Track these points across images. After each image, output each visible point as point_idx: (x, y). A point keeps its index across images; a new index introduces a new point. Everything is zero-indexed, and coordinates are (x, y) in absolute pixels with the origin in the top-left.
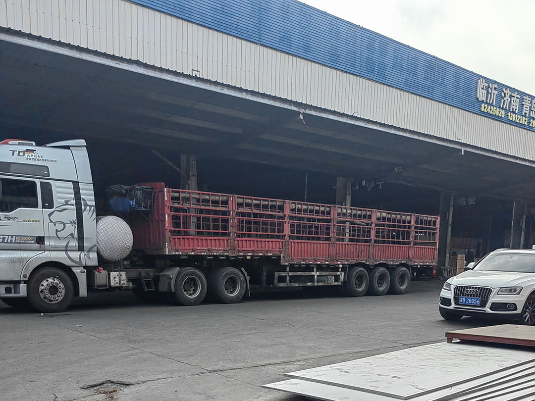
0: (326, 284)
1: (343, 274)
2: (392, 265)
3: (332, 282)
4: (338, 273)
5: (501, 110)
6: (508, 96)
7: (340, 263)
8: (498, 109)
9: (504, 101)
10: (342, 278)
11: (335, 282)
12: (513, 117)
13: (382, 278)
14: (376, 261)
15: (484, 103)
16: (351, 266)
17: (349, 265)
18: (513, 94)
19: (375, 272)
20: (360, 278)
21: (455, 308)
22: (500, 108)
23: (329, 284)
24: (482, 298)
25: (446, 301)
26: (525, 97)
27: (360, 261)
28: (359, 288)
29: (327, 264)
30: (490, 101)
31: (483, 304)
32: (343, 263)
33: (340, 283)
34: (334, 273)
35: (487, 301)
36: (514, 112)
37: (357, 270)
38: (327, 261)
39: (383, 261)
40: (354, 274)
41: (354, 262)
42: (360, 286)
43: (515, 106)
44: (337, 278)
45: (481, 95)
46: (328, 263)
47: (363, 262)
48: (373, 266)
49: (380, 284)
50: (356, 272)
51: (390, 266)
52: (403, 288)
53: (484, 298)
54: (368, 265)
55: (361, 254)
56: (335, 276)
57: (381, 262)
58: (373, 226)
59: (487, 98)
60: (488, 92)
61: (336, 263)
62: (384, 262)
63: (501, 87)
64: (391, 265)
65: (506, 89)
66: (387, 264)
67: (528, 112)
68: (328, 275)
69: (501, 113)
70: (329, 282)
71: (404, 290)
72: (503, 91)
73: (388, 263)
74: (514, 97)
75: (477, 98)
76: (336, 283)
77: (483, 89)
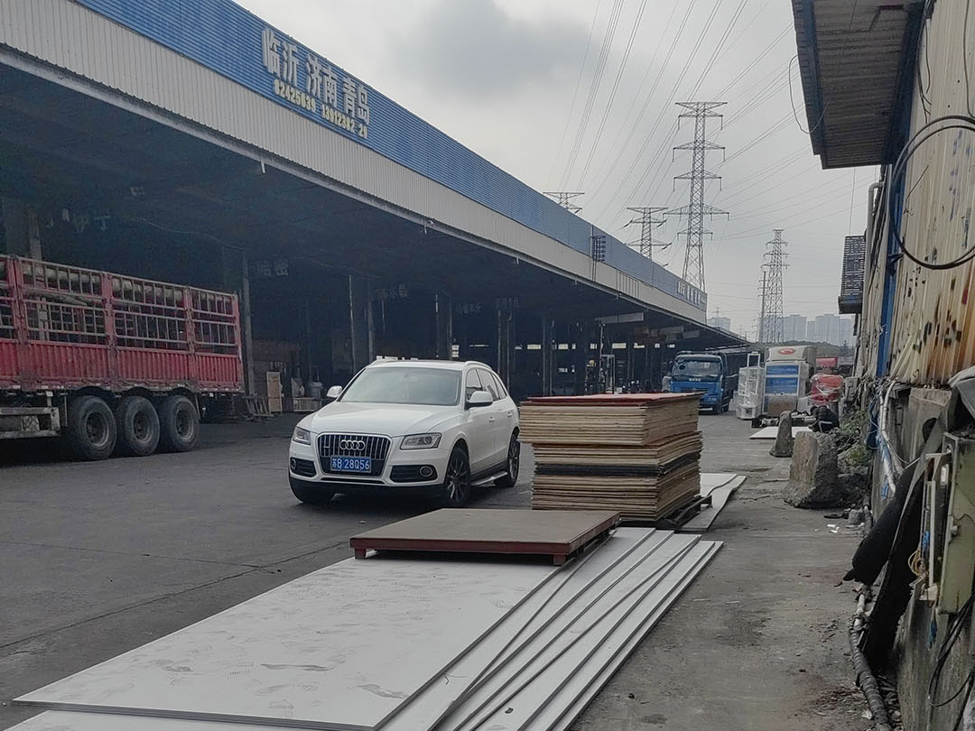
0: (22, 436)
1: (57, 410)
2: (160, 392)
3: (33, 429)
4: (46, 410)
5: (308, 97)
6: (317, 72)
7: (47, 387)
8: (303, 95)
9: (312, 81)
10: (56, 420)
11: (41, 429)
12: (330, 115)
13: (141, 419)
14: (125, 384)
15: (278, 78)
16: (74, 395)
17: (68, 391)
18: (325, 70)
19: (126, 407)
20: (96, 420)
21: (323, 479)
22: (306, 92)
23: (30, 436)
24: (373, 457)
25: (303, 466)
26: (345, 80)
27: (91, 384)
28: (96, 441)
29: (16, 391)
30: (287, 75)
31: (377, 471)
32: (54, 387)
33: (54, 433)
34: (39, 410)
35: (382, 464)
36: (331, 106)
37: (87, 402)
38: (16, 383)
39: (138, 383)
40: (82, 413)
41: (77, 386)
42: (98, 437)
43: (331, 93)
44: (45, 421)
45: (272, 62)
46: (19, 387)
47: (98, 384)
48: (121, 394)
49: (141, 432)
50: (84, 407)
51: (155, 395)
52: (187, 438)
53: (378, 457)
54: (110, 391)
55: (91, 370)
56: (39, 416)
57: (136, 385)
58: (108, 307)
59: (282, 70)
60: (282, 59)
61: (38, 387)
62: (142, 385)
63: (303, 53)
64: (156, 392)
65: (313, 59)
66: (149, 391)
67: (353, 109)
68: (24, 415)
69: (309, 103)
70: (27, 430)
71: (190, 443)
72: (308, 61)
73: (151, 388)
74: (327, 75)
75: (265, 67)
76: (45, 433)
77: (272, 49)
